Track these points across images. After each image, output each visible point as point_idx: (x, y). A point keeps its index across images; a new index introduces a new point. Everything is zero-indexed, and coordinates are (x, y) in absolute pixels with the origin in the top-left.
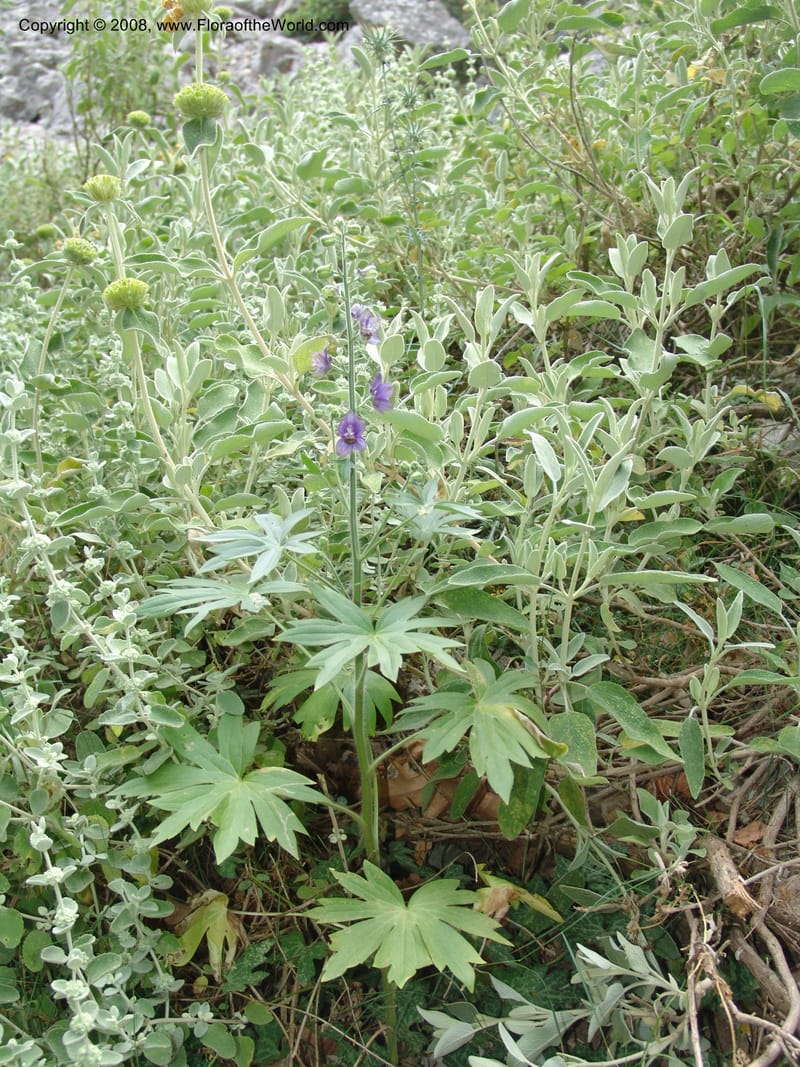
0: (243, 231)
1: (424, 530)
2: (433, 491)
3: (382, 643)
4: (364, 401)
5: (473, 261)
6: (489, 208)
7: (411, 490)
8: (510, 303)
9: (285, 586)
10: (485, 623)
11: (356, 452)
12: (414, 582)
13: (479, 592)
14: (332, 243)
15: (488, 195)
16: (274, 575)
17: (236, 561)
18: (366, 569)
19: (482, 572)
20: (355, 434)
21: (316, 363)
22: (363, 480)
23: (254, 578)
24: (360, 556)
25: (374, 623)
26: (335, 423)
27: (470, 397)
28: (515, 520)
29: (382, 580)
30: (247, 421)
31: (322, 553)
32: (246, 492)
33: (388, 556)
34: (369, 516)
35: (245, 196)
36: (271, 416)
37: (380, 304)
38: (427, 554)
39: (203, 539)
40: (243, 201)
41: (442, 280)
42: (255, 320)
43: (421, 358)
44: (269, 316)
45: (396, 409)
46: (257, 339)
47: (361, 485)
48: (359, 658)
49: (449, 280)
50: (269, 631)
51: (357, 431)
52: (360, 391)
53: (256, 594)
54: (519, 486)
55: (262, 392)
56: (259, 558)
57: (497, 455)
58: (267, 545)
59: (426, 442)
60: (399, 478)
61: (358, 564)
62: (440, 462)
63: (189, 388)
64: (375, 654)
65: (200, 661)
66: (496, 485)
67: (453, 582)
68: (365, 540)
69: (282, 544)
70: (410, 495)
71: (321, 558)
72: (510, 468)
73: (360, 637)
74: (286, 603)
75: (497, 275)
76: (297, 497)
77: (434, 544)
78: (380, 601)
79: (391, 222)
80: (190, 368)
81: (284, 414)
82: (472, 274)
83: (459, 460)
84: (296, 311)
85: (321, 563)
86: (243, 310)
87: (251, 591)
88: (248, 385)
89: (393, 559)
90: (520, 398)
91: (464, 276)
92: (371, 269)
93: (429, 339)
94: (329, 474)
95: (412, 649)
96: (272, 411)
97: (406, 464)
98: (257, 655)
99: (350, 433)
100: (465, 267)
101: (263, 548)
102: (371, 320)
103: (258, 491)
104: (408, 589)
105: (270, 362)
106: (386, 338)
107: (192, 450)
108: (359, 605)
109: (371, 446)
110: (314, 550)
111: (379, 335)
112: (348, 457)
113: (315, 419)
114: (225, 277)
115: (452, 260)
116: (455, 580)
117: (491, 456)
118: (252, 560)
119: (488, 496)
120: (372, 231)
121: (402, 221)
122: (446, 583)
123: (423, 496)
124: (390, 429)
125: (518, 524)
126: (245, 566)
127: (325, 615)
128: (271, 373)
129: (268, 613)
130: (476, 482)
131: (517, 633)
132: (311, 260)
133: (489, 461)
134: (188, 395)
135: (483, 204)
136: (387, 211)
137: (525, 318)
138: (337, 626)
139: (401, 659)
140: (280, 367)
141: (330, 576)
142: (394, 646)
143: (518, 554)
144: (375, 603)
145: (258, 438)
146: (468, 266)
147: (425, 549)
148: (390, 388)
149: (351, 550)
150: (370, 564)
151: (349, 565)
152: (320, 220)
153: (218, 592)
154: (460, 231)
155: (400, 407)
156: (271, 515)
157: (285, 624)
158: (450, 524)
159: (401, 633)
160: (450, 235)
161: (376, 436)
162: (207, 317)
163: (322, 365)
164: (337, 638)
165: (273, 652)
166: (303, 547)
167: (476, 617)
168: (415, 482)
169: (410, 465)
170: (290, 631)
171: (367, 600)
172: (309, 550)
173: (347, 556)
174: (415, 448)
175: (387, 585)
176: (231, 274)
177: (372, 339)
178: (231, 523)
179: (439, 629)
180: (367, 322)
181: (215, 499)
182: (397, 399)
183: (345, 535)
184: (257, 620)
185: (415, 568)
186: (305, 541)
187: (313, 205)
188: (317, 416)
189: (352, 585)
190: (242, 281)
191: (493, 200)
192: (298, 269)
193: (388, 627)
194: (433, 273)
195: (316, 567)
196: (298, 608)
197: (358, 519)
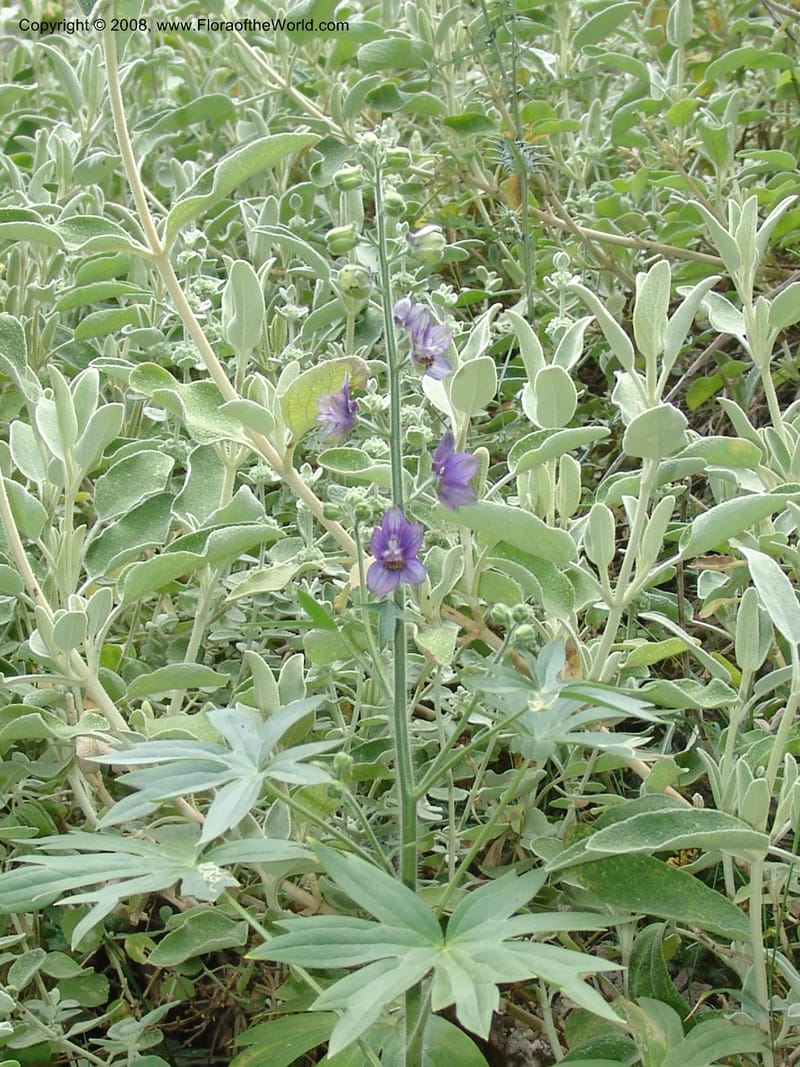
0: (173, 142)
1: (538, 738)
2: (557, 663)
3: (459, 962)
4: (419, 487)
5: (625, 199)
6: (655, 97)
7: (512, 660)
8: (701, 295)
9: (269, 850)
10: (662, 920)
11: (406, 586)
12: (518, 837)
13: (649, 862)
14: (358, 184)
15: (652, 70)
16: (246, 828)
17: (173, 801)
18: (427, 812)
19: (653, 825)
20: (405, 553)
21: (327, 415)
22: (420, 640)
23: (207, 836)
24: (414, 790)
25: (444, 921)
26: (363, 529)
27: (627, 476)
28: (718, 716)
29: (455, 833)
30: (192, 525)
31: (339, 785)
32: (189, 662)
33: (466, 784)
34: (430, 705)
35: (175, 73)
36: (238, 514)
37: (444, 291)
38: (543, 782)
39: (112, 759)
40: (173, 83)
41: (565, 235)
42: (203, 323)
43: (529, 402)
44: (233, 319)
45: (483, 501)
46: (207, 360)
47: (415, 649)
48: (414, 993)
49: (579, 237)
50: (234, 938)
51: (406, 547)
52: (411, 467)
53: (211, 865)
54: (723, 646)
55: (219, 463)
56: (218, 795)
57: (680, 585)
58: (234, 769)
59: (539, 565)
60: (490, 638)
61: (410, 805)
62: (569, 605)
63: (78, 458)
64: (446, 982)
65: (98, 994)
66: (680, 649)
67: (596, 845)
68: (423, 756)
69: (263, 768)
70: (512, 669)
71: (338, 795)
72: (705, 613)
73: (415, 952)
74: (269, 881)
75: (672, 227)
76: (290, 673)
77: (557, 761)
78: (454, 875)
79: (464, 125)
80: (82, 418)
81: (261, 506)
82: (624, 226)
83: (606, 599)
84: (283, 303)
85: (336, 803)
86: (179, 305)
87: (200, 860)
88: (190, 450)
89: (476, 791)
90: (724, 476)
91: (609, 230)
92: (430, 232)
93: (544, 367)
94: (352, 628)
95: (519, 974)
96: (242, 502)
97: (502, 609)
98: (207, 980)
99: (394, 550)
100: (611, 212)
101: (224, 777)
102: (433, 331)
103: (209, 656)
104: (508, 853)
105: (235, 414)
106: (461, 364)
107: (83, 577)
108: (412, 886)
109: (434, 574)
110: (326, 778)
111: (448, 362)
112: (391, 596)
113: (322, 520)
114: (150, 251)
115: (583, 198)
116: (599, 842)
117: (668, 586)
118: (204, 800)
119: (665, 669)
120: (425, 139)
121: (488, 123)
122: (582, 848)
123: (537, 672)
124: (471, 542)
125: (724, 723)
126: (192, 810)
127: (345, 906)
128: (240, 435)
129: (234, 903)
130: (640, 643)
131: (725, 941)
132: (308, 202)
133: (662, 597)
134: (78, 473)
135: (644, 89)
136: (458, 104)
137: (728, 322)
138: (373, 930)
139: (496, 991)
140: (256, 423)
141: (352, 825)
142: (485, 969)
143: (725, 783)
144: (444, 878)
145: (214, 559)
146: (616, 209)
147: (539, 772)
148: (471, 462)
149: (395, 773)
150: (433, 801)
151: (392, 804)
152: (328, 120)
153: (135, 860)
154: (600, 142)
155: (490, 499)
156: (239, 710)
157: (266, 924)
158: (590, 726)
159: (496, 945)
160: (580, 151)
161: (444, 554)
162: (110, 316)
163: (338, 418)
164: (371, 952)
165: (240, 975)
166: (303, 772)
167: (645, 911)
168: (521, 644)
169: (510, 612)
170: (282, 939)
171: (427, 873)
172: (316, 777)
173: (387, 785)
174: (520, 577)
175: (466, 843)
176: (162, 245)
177: (436, 367)
178: (164, 725)
179: (572, 934)
180: (426, 334)
181: (128, 674)
182: (485, 483)
183: (383, 745)
184: (213, 917)
185: (519, 808)
186: (306, 761)
187: (311, 94)
188: (330, 517)
189: (399, 846)
190: (178, 250)
191: (662, 82)
192: (284, 220)
193: (472, 932)
194: (548, 222)
195: (326, 810)
196: (291, 889)
197: (409, 713)
